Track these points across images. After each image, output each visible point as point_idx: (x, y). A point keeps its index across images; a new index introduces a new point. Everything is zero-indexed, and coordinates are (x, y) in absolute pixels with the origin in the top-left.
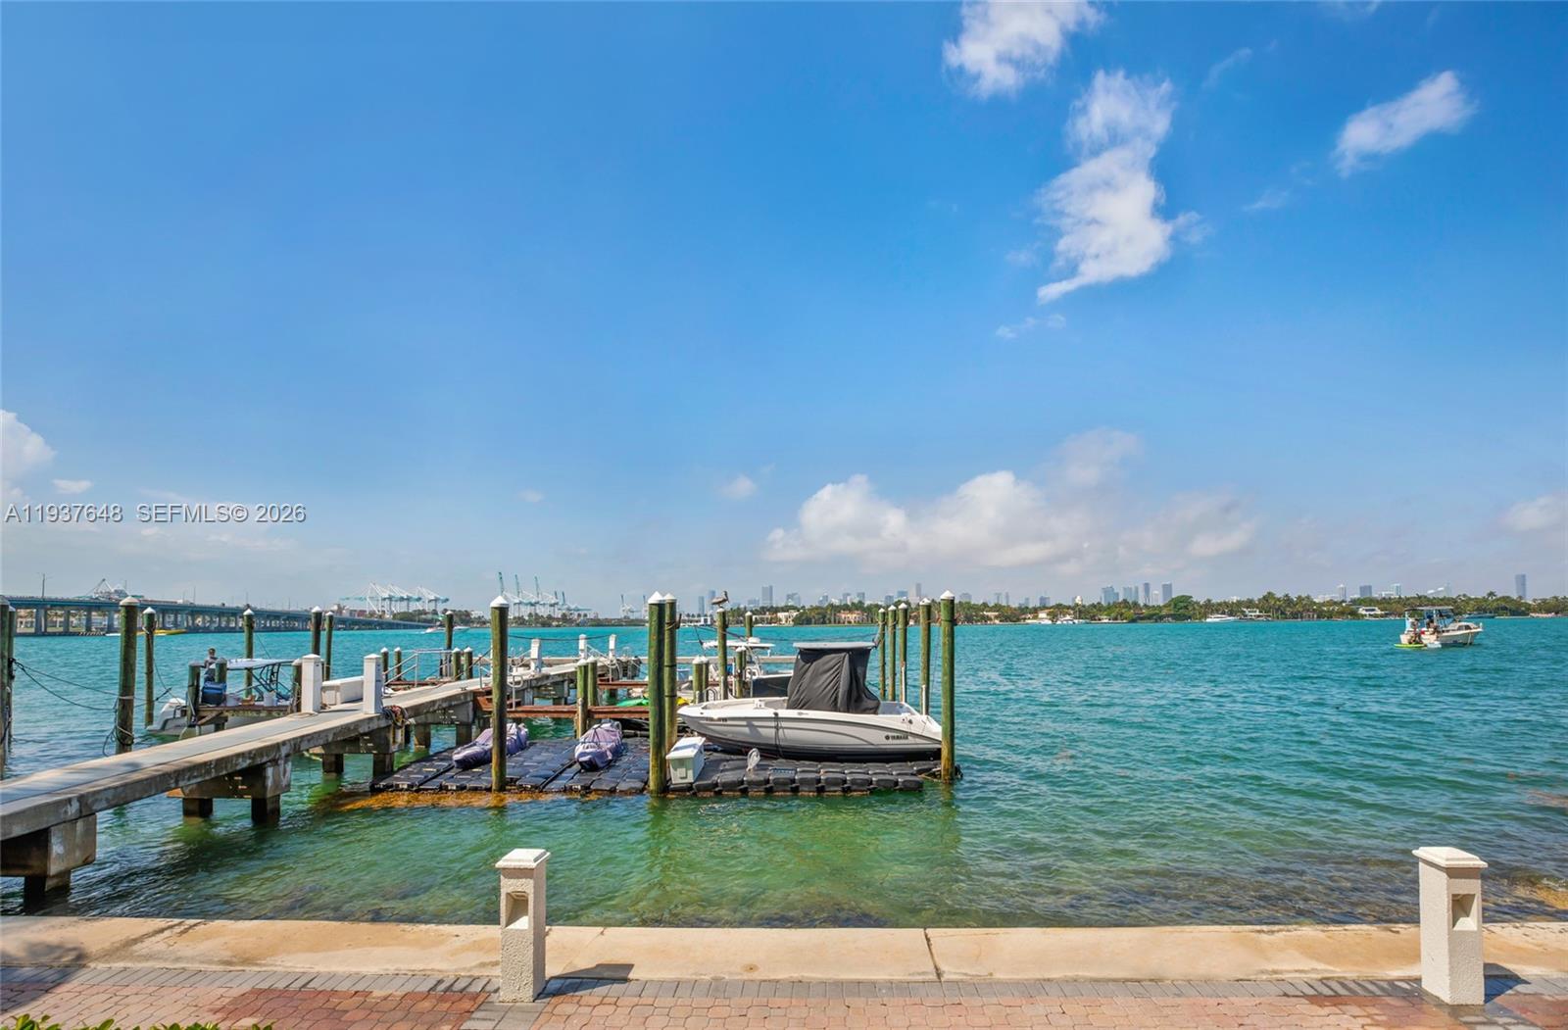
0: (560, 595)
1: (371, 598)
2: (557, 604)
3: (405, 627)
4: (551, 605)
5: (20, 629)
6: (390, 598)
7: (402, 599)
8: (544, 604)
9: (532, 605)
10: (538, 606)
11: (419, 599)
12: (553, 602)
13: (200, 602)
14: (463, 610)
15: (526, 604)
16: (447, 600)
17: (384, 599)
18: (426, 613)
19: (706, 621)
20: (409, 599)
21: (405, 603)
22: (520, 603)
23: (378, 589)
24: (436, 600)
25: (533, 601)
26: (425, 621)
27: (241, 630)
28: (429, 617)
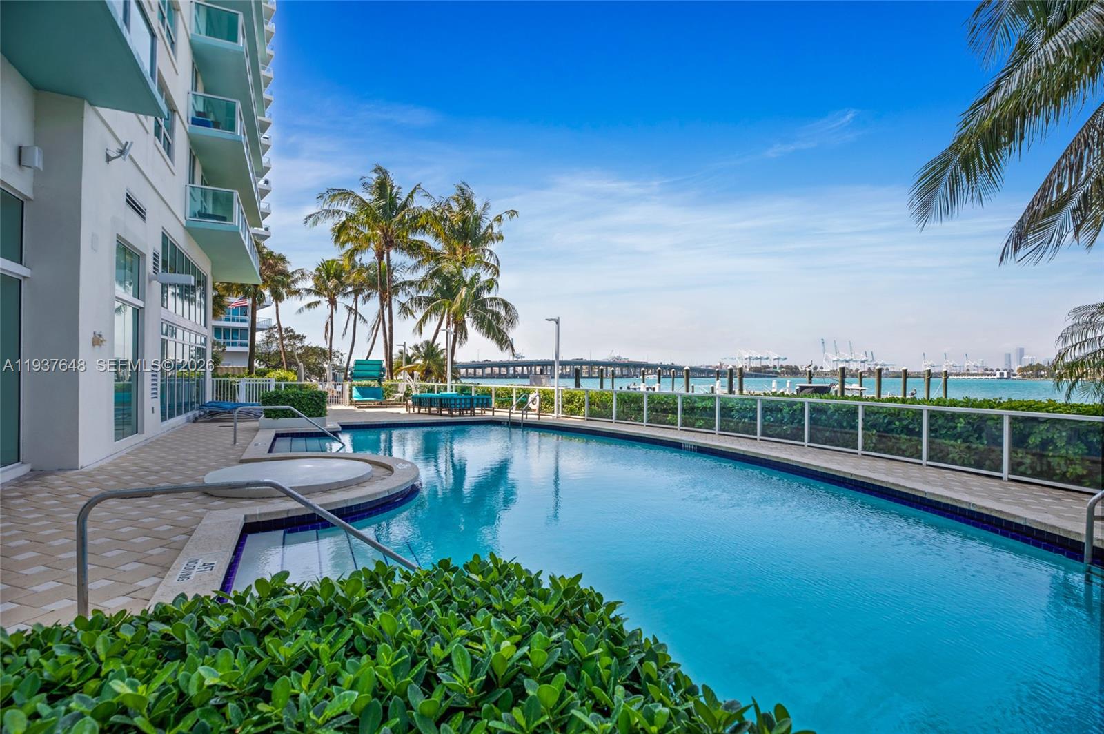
0: (869, 354)
1: (739, 358)
2: (867, 360)
3: (756, 376)
4: (862, 362)
5: (584, 375)
6: (750, 358)
7: (757, 358)
8: (856, 361)
9: (847, 361)
10: (851, 362)
11: (767, 358)
12: (863, 359)
13: (650, 362)
14: (793, 365)
15: (843, 361)
16: (786, 359)
17: (746, 359)
18: (769, 368)
19: (1002, 374)
20: (761, 358)
21: (759, 361)
22: (838, 360)
23: (743, 352)
24: (778, 359)
25: (848, 359)
26: (769, 372)
27: (683, 377)
28: (771, 370)
